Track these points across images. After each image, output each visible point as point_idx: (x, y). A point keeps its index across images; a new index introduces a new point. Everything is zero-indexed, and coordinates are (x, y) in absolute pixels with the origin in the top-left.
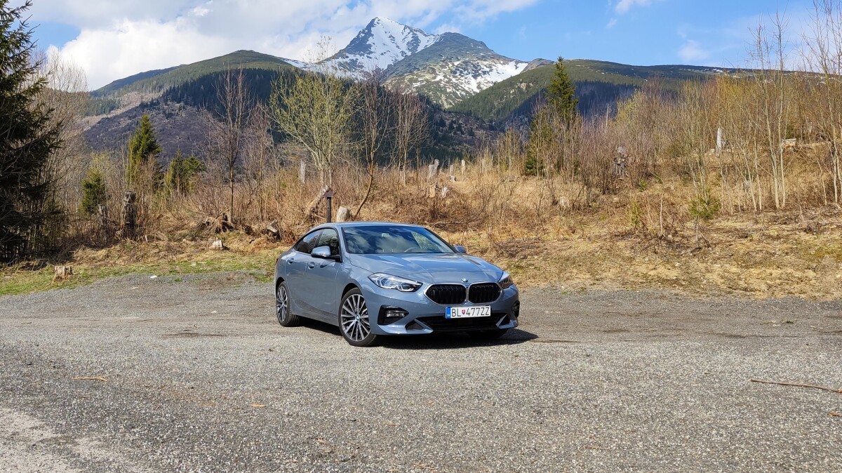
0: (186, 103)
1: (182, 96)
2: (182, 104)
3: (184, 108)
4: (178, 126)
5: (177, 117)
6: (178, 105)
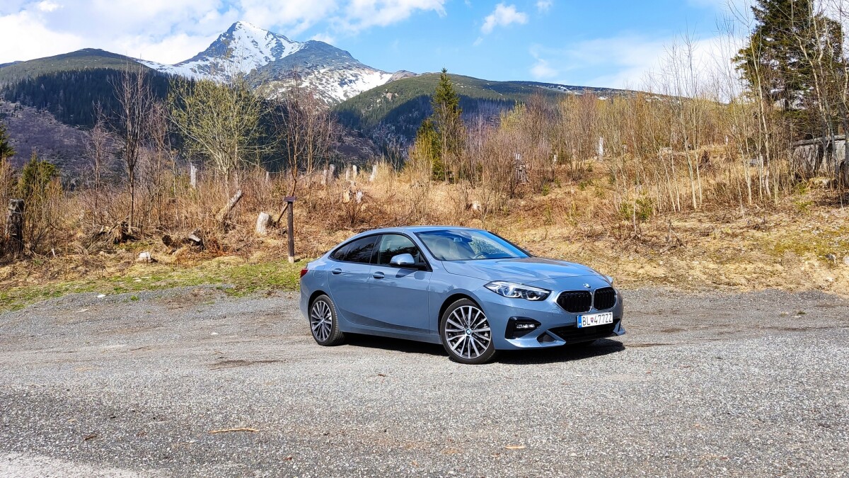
0: (23, 103)
1: (18, 95)
2: (18, 103)
3: (21, 108)
4: (13, 127)
5: (12, 118)
6: (13, 105)
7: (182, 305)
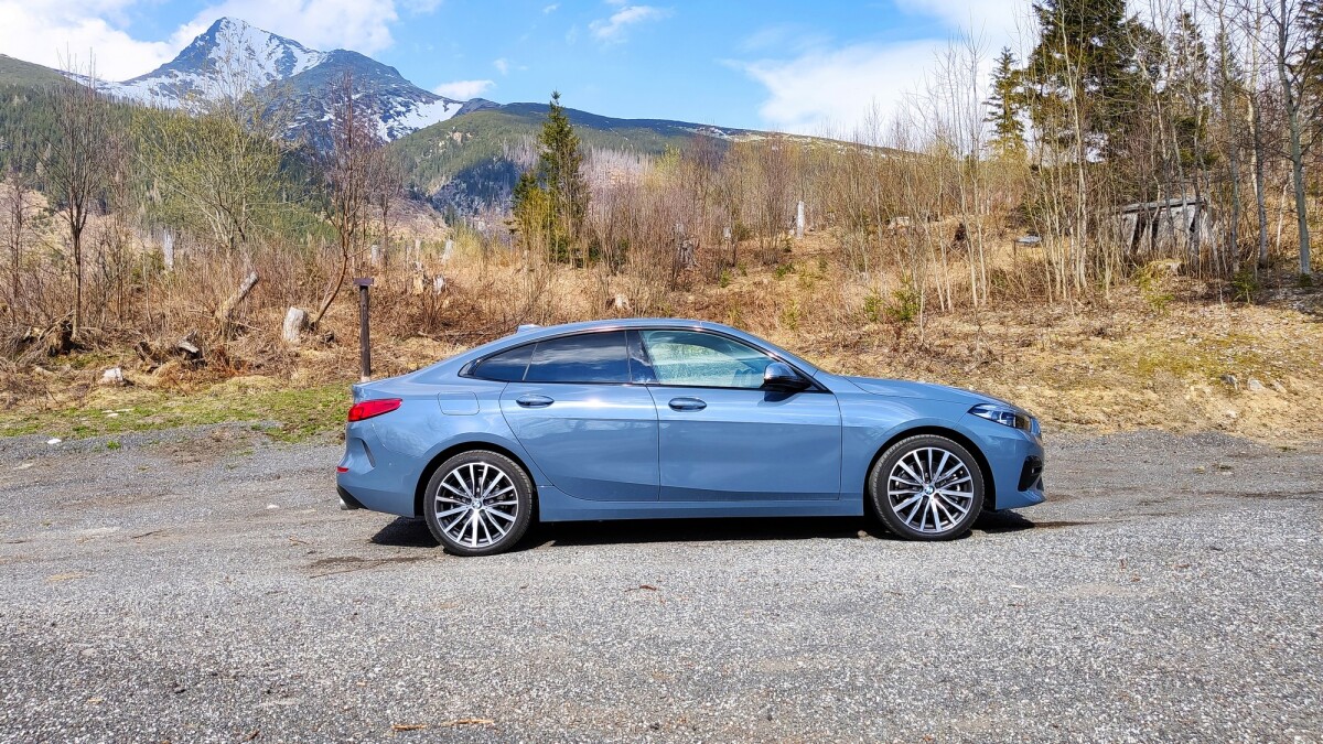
7: (198, 457)
